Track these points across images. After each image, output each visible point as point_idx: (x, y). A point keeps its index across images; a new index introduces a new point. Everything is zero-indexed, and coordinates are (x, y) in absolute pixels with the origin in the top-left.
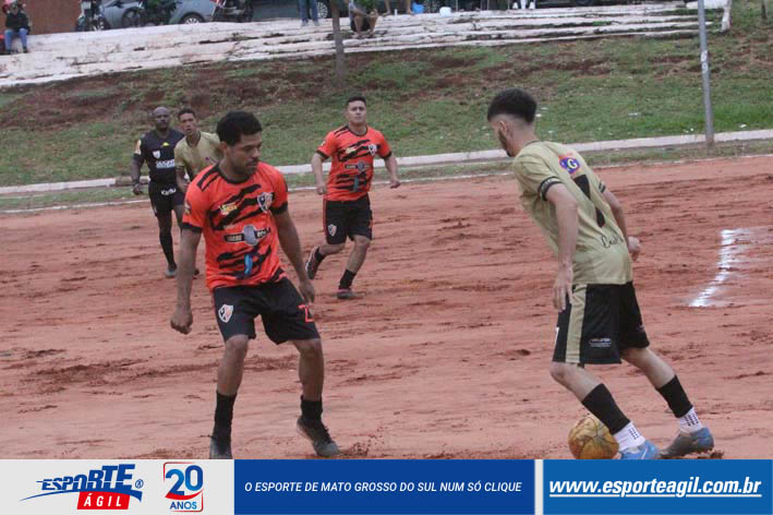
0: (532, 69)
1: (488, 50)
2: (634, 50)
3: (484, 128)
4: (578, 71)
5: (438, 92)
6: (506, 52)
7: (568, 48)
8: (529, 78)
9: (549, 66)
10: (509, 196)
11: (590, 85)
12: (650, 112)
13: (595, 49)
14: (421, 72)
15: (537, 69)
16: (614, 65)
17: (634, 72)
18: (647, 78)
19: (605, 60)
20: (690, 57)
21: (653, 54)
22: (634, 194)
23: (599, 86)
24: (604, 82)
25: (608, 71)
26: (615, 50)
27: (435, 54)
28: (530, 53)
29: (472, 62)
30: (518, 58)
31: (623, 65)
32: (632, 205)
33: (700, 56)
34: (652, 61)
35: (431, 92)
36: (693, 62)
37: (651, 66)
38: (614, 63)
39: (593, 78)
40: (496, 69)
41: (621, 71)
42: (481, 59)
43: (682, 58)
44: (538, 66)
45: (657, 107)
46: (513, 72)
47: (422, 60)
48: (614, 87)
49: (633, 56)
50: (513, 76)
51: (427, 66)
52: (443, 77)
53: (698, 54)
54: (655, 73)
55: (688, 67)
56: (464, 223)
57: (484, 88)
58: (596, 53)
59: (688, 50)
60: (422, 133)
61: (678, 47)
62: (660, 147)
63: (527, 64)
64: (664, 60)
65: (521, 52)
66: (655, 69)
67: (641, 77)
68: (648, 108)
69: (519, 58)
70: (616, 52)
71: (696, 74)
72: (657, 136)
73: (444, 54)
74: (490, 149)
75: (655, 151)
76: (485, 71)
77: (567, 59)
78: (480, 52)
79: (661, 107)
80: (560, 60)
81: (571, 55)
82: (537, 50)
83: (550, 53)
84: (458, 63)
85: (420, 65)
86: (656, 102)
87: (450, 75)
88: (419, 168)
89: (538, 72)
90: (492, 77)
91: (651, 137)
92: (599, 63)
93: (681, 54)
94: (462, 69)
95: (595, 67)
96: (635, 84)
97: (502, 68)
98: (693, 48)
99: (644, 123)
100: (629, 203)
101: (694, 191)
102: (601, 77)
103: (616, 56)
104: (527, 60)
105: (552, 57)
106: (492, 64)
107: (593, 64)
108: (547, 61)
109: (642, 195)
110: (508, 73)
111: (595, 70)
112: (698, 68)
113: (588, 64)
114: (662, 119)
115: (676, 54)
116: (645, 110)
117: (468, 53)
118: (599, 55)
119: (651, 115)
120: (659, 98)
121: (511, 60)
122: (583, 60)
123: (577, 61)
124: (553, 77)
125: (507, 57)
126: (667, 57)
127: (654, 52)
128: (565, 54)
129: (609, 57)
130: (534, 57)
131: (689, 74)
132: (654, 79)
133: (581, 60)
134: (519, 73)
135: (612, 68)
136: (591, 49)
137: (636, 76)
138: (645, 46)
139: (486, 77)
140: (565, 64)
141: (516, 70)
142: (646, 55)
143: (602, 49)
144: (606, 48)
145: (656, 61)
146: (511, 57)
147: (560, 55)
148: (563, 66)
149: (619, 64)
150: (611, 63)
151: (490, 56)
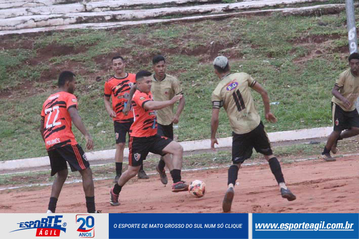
1: (101, 35)
3: (99, 124)
4: (206, 55)
5: (45, 85)
6: (122, 35)
7: (194, 30)
9: (172, 51)
12: (291, 100)
13: (225, 30)
14: (24, 61)
16: (247, 48)
17: (270, 55)
18: (286, 61)
19: (237, 41)
20: (336, 36)
21: (293, 33)
25: (240, 55)
26: (248, 30)
27: (40, 41)
28: (150, 36)
29: (83, 48)
30: (135, 42)
31: (258, 47)
33: (347, 35)
34: (290, 41)
35: (36, 84)
36: (339, 41)
37: (290, 47)
41: (256, 54)
42: (92, 45)
43: (326, 37)
45: (298, 95)
46: (130, 58)
47: (26, 48)
49: (270, 36)
50: (131, 63)
51: (33, 54)
52: (49, 67)
53: (344, 32)
54: (295, 55)
55: (333, 46)
57: (98, 79)
58: (225, 34)
59: (333, 27)
60: (28, 132)
61: (322, 24)
62: (302, 140)
63: (147, 49)
64: (305, 40)
65: (140, 36)
66: (294, 50)
67: (279, 60)
68: (289, 96)
69: (138, 42)
71: (343, 55)
72: (299, 128)
73: (50, 40)
74: (105, 148)
75: (297, 145)
76: (98, 59)
77: (193, 43)
78: (93, 37)
79: (304, 95)
80: (185, 44)
81: (198, 38)
82: (157, 32)
83: (173, 35)
84: (67, 50)
85: (22, 54)
86: (297, 89)
87: (58, 64)
88: (25, 172)
90: (107, 64)
92: (231, 45)
93: (325, 32)
94: (71, 57)
96: (273, 69)
98: (338, 26)
99: (283, 114)
103: (250, 37)
104: (147, 44)
105: (175, 40)
106: (106, 50)
107: (222, 47)
108: (171, 45)
114: (305, 108)
115: (320, 32)
116: (285, 99)
117: (78, 38)
118: (230, 36)
119: (292, 104)
120: (302, 84)
121: (129, 45)
122: (212, 43)
123: (205, 44)
124: (177, 63)
125: (124, 42)
126: (308, 37)
127: (293, 31)
128: (190, 36)
129: (242, 38)
130: (154, 40)
131: (335, 56)
132: (294, 62)
133: (209, 43)
134: (138, 60)
135: (245, 51)
136: (220, 29)
137: (273, 59)
138: (283, 25)
139: (99, 65)
140: (191, 48)
141: (134, 56)
142: (284, 35)
143: (233, 30)
144: (238, 29)
145: (295, 42)
146: (128, 42)
147: (185, 37)
148: (188, 50)
149: (253, 47)
150: (243, 45)
151: (104, 41)
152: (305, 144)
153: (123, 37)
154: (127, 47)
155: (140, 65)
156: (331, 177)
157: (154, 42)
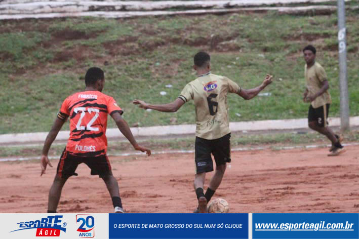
0: (157, 44)
1: (110, 23)
2: (267, 27)
4: (206, 47)
5: (56, 66)
6: (130, 24)
7: (197, 23)
8: (153, 53)
9: (175, 41)
10: (131, 178)
11: (219, 62)
12: (282, 92)
13: (225, 24)
14: (39, 43)
15: (163, 44)
16: (244, 42)
17: (265, 50)
18: (278, 56)
19: (235, 35)
20: (326, 35)
21: (287, 31)
22: (263, 179)
23: (227, 64)
24: (234, 59)
25: (237, 48)
26: (246, 25)
27: (55, 25)
28: (156, 26)
29: (94, 34)
30: (141, 31)
31: (254, 41)
32: (261, 191)
33: (337, 35)
34: (285, 38)
35: (49, 64)
36: (329, 41)
37: (284, 44)
38: (244, 40)
39: (221, 55)
40: (119, 43)
41: (252, 48)
42: (102, 31)
43: (317, 36)
44: (164, 40)
45: (289, 87)
46: (136, 46)
47: (41, 31)
48: (244, 65)
49: (266, 32)
50: (137, 50)
51: (48, 37)
52: (61, 50)
53: (334, 32)
54: (288, 51)
55: (324, 45)
56: (83, 205)
58: (225, 28)
59: (323, 27)
60: (38, 108)
61: (313, 24)
62: (291, 130)
63: (152, 38)
64: (298, 38)
65: (146, 26)
66: (287, 47)
67: (273, 55)
68: (280, 88)
69: (144, 31)
70: (248, 27)
71: (332, 53)
72: (288, 118)
73: (64, 25)
75: (286, 134)
76: (107, 45)
77: (195, 35)
78: (103, 24)
79: (294, 88)
80: (187, 36)
81: (199, 30)
82: (163, 23)
83: (177, 27)
84: (79, 35)
85: (38, 37)
86: (288, 82)
87: (70, 48)
88: (34, 145)
89: (163, 47)
90: (114, 50)
91: (282, 119)
92: (229, 39)
93: (317, 32)
94: (82, 42)
95: (223, 43)
96: (267, 63)
97: (126, 41)
98: (329, 26)
99: (274, 105)
100: (258, 189)
101: (326, 178)
102: (230, 55)
103: (247, 33)
104: (153, 33)
105: (178, 32)
106: (115, 37)
107: (222, 40)
108: (175, 36)
109: (272, 181)
110: (132, 47)
111: (224, 46)
112: (335, 47)
113: (218, 39)
114: (294, 101)
115: (312, 31)
116: (276, 91)
117: (89, 24)
118: (228, 30)
119: (283, 96)
120: (292, 78)
121: (136, 34)
122: (212, 36)
123: (206, 37)
124: (179, 53)
125: (131, 30)
126: (301, 35)
127: (288, 28)
128: (192, 29)
129: (240, 33)
130: (159, 30)
131: (324, 54)
132: (287, 57)
133: (209, 36)
134: (143, 47)
135: (242, 44)
136: (220, 24)
137: (268, 54)
138: (278, 23)
139: (108, 50)
140: (193, 40)
141: (140, 44)
142: (278, 32)
143: (232, 25)
144: (236, 24)
145: (289, 39)
146: (135, 30)
147: (188, 29)
148: (190, 41)
149: (250, 41)
150: (241, 40)
151: (113, 29)
152: (293, 134)
153: (131, 26)
154: (134, 35)
155: (145, 53)
156: (315, 165)
157: (159, 32)
